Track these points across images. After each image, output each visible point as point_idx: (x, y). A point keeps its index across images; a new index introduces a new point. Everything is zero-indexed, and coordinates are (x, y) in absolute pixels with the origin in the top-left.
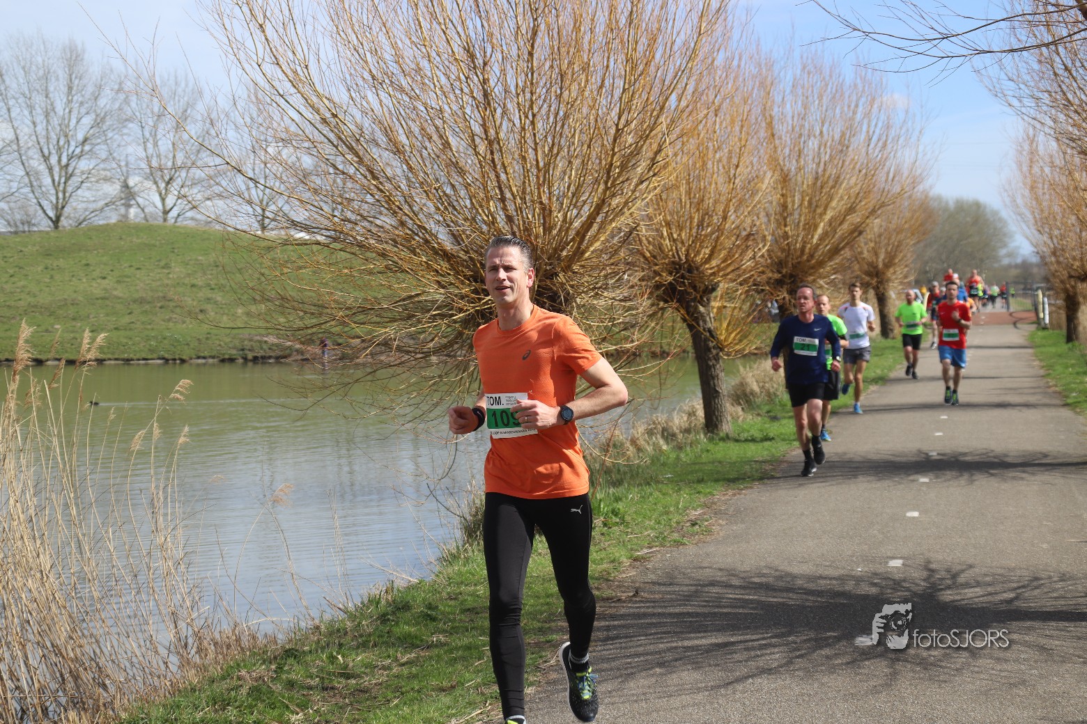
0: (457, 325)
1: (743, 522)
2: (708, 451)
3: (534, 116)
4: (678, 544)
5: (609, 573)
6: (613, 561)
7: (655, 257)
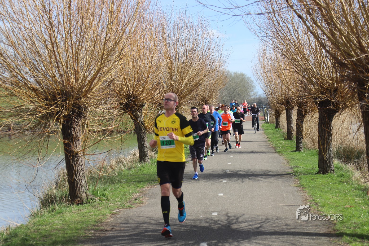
0: (39, 119)
1: (155, 198)
2: (141, 170)
3: (71, 33)
4: (130, 207)
5: (102, 220)
6: (103, 215)
7: (120, 92)
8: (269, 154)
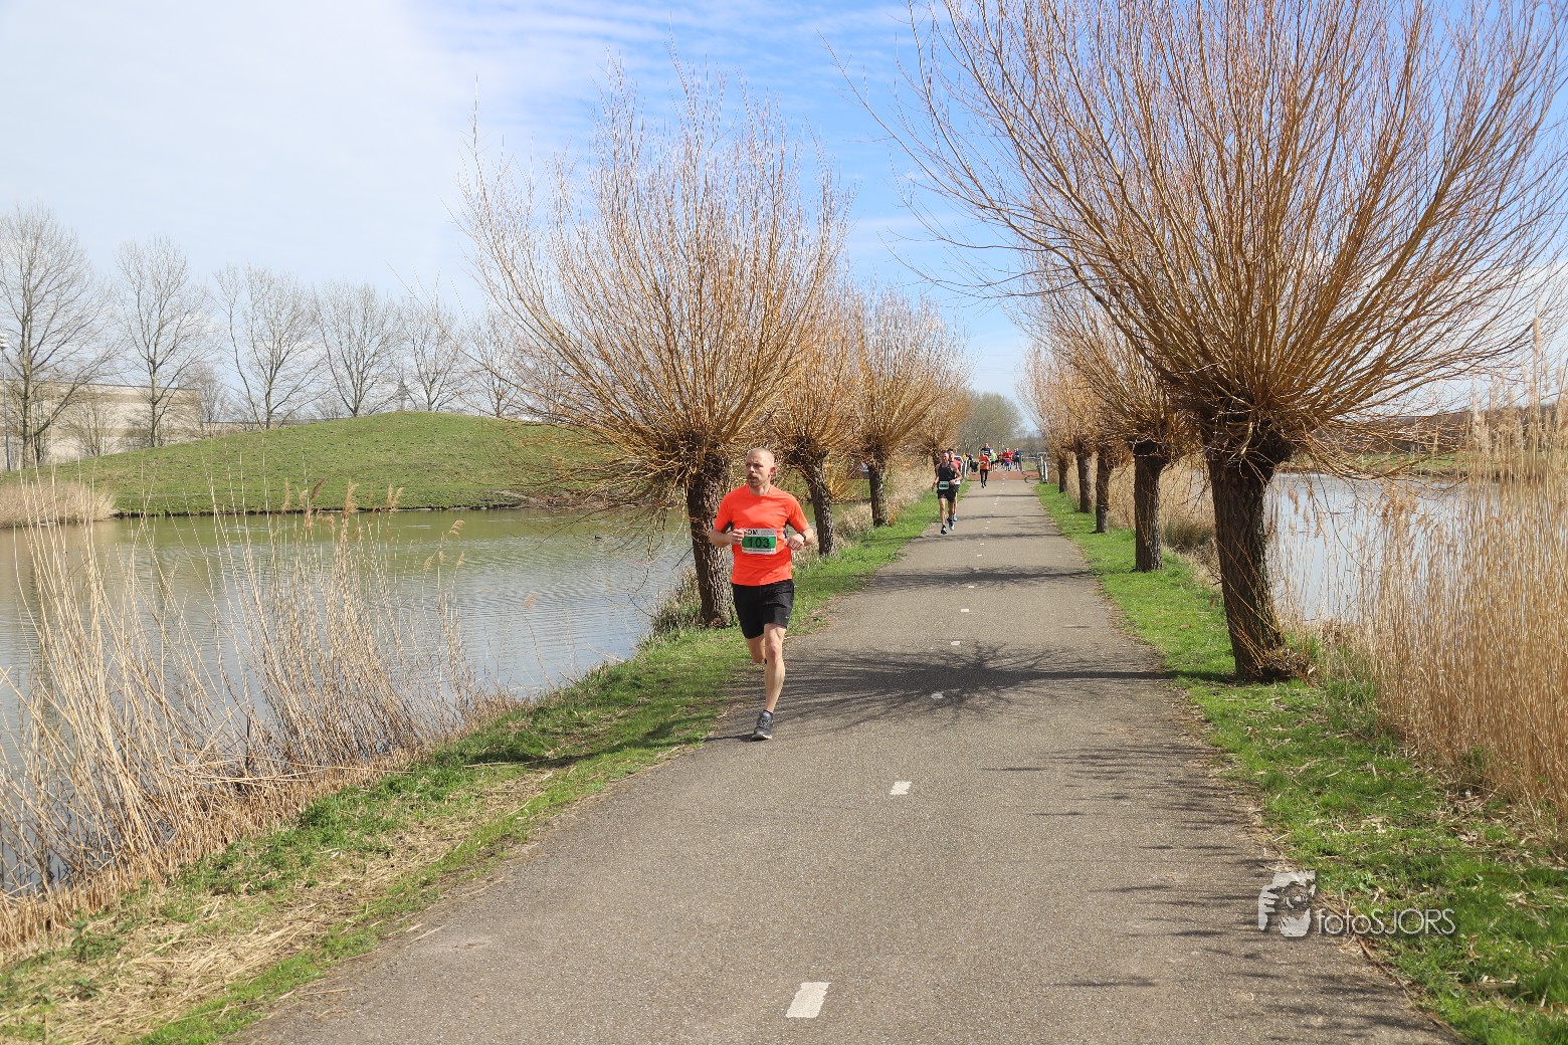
0: (649, 481)
1: (849, 618)
2: (822, 568)
3: (702, 334)
7: (784, 433)
8: (1049, 538)
